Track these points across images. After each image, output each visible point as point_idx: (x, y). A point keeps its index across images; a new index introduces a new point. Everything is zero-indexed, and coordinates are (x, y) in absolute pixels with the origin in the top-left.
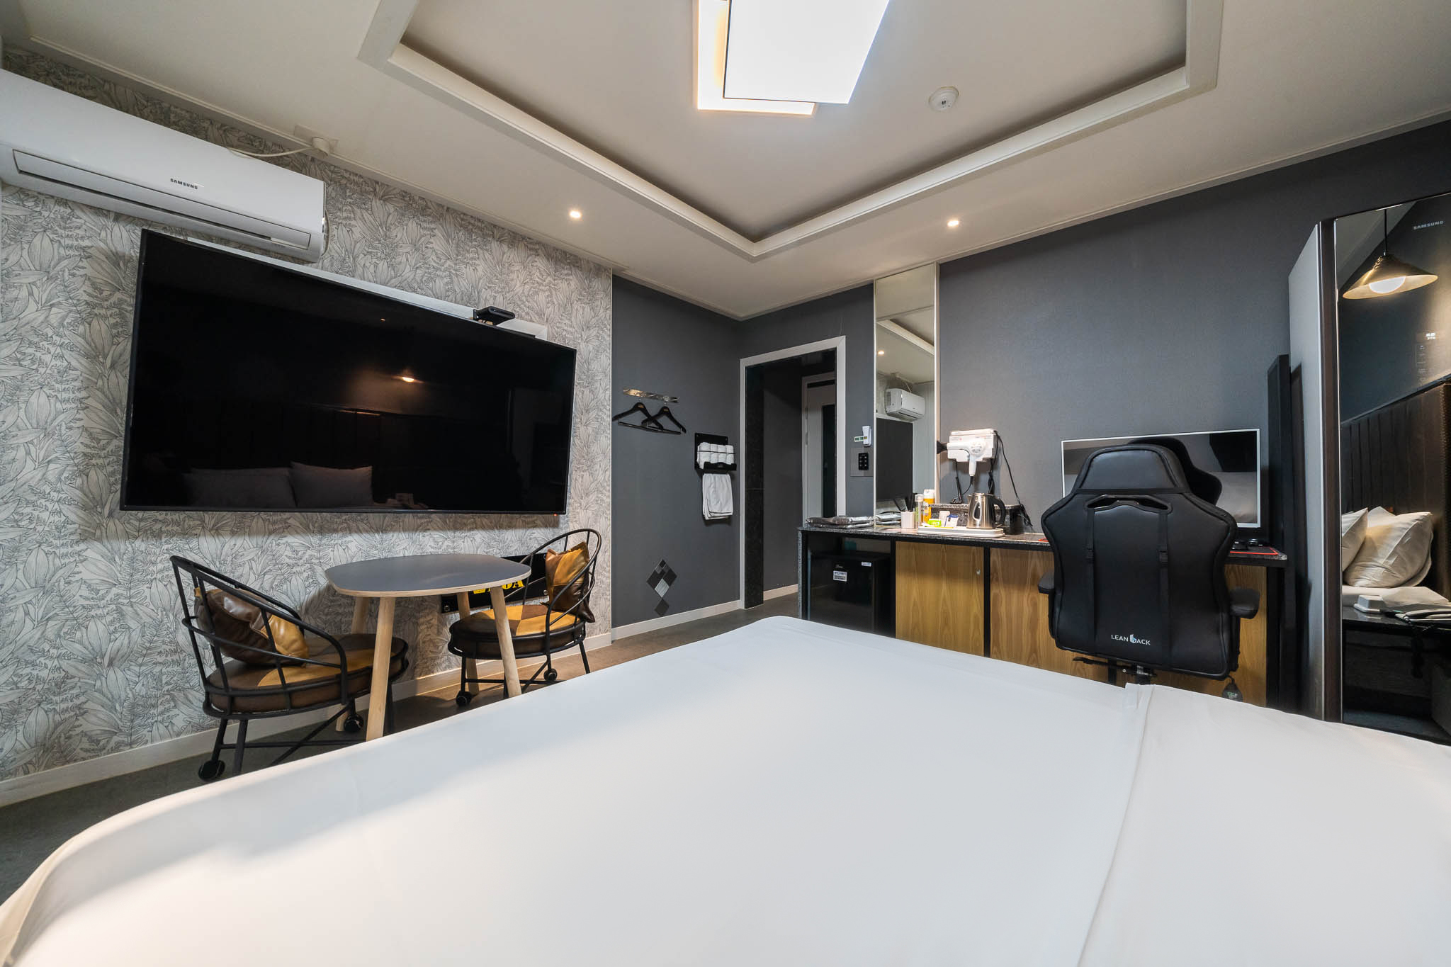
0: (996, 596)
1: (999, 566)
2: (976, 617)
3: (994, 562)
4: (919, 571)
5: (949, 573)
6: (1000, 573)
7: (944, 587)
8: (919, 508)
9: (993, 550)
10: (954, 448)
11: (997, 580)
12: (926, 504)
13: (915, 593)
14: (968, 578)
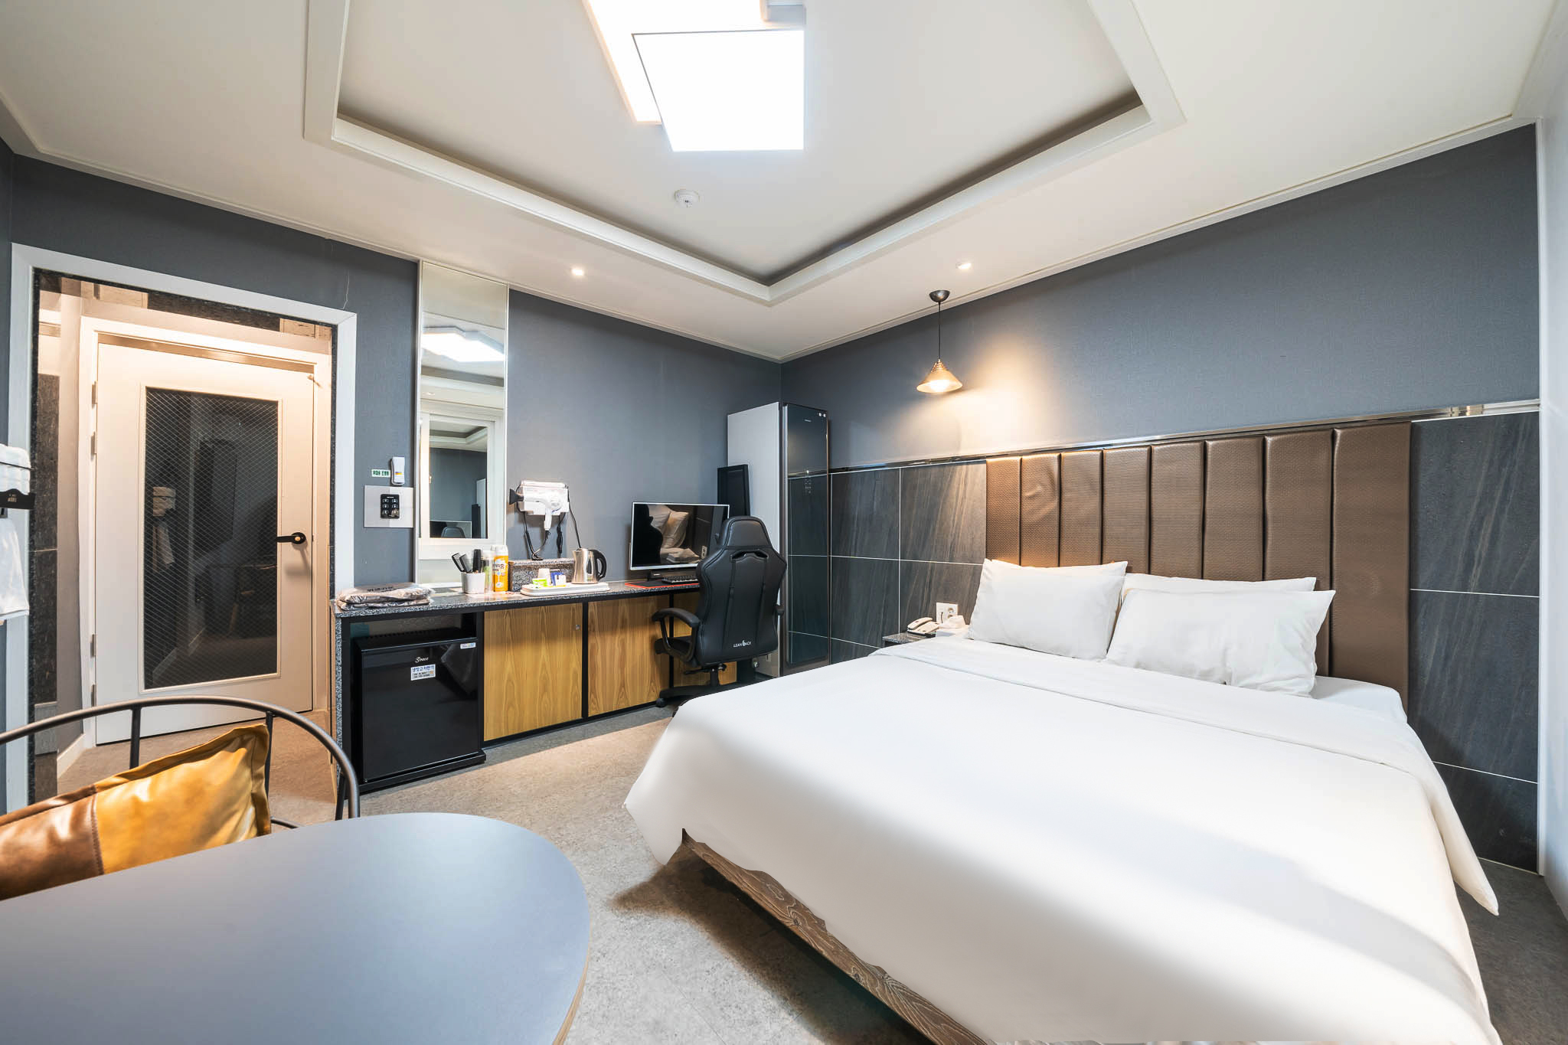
0: (593, 647)
1: (596, 618)
2: (575, 673)
3: (592, 613)
4: (514, 639)
5: (548, 634)
6: (597, 624)
7: (543, 651)
8: (490, 568)
9: (591, 604)
10: (531, 500)
11: (594, 631)
12: (500, 562)
13: (509, 667)
14: (567, 636)
